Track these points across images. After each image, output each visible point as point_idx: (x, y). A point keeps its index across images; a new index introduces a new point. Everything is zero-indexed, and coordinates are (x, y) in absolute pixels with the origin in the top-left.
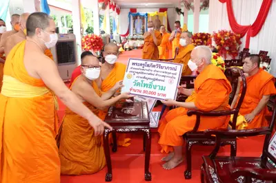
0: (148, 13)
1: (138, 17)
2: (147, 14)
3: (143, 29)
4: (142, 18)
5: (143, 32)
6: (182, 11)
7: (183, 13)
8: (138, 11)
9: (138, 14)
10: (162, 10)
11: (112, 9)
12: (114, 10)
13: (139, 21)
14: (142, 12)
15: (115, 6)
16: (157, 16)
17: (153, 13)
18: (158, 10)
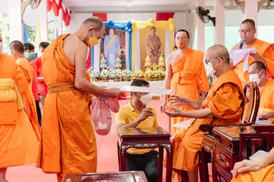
0: (133, 22)
1: (111, 31)
2: (130, 25)
3: (122, 57)
4: (121, 32)
5: (123, 63)
6: (212, 14)
7: (213, 20)
8: (110, 18)
9: (111, 24)
10: (164, 16)
11: (52, 13)
12: (57, 14)
13: (112, 39)
14: (120, 21)
15: (59, 7)
16: (154, 28)
17: (143, 22)
18: (154, 15)
